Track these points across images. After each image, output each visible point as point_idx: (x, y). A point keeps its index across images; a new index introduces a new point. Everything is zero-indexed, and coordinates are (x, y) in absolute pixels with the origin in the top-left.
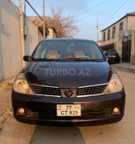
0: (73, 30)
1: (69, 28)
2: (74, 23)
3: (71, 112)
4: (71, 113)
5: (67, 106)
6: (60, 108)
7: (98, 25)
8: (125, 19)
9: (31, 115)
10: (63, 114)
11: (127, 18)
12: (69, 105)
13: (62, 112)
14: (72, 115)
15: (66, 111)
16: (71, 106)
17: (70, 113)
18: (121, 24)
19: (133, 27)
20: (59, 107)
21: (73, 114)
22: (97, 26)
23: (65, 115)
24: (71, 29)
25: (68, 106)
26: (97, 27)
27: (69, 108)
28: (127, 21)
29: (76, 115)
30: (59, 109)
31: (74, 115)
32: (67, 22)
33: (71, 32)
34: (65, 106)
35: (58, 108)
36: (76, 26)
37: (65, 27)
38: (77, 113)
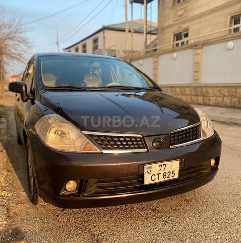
0: (22, 44)
1: (14, 40)
2: (21, 33)
3: (165, 174)
4: (166, 176)
5: (160, 165)
6: (149, 170)
7: (58, 39)
8: (101, 34)
9: (93, 191)
10: (153, 179)
11: (104, 33)
12: (163, 163)
13: (153, 177)
14: (167, 179)
15: (158, 174)
16: (166, 164)
17: (164, 176)
18: (96, 41)
19: (116, 45)
20: (148, 168)
21: (168, 177)
22: (57, 41)
23: (156, 181)
24: (17, 42)
25: (162, 165)
26: (58, 43)
27: (163, 167)
28: (104, 37)
29: (172, 178)
30: (148, 173)
31: (169, 179)
32: (9, 31)
33: (19, 48)
34: (158, 164)
35: (146, 170)
36: (26, 38)
37: (6, 39)
38: (173, 175)
